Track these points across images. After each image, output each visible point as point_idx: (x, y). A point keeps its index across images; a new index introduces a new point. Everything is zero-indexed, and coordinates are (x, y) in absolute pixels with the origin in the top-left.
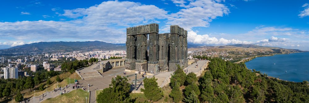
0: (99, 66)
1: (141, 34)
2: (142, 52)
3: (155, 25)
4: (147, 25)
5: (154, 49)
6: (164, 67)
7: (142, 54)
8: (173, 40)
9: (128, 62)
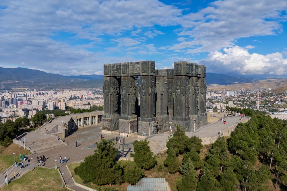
0: (57, 127)
1: (128, 76)
2: (130, 103)
3: (150, 64)
4: (137, 63)
5: (148, 99)
6: (164, 126)
7: (130, 106)
8: (178, 86)
9: (107, 119)
